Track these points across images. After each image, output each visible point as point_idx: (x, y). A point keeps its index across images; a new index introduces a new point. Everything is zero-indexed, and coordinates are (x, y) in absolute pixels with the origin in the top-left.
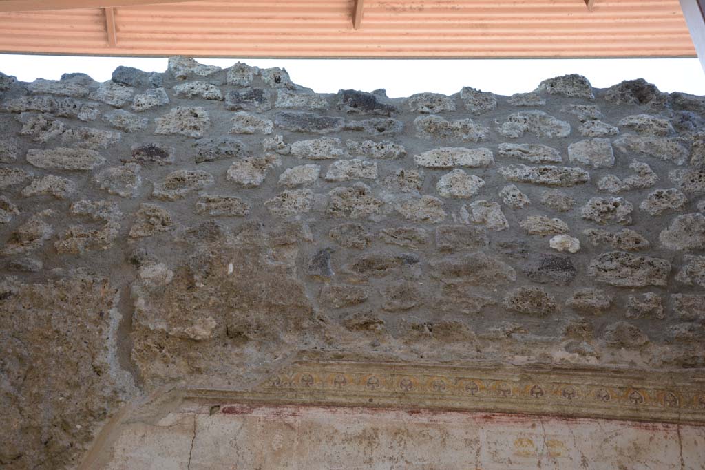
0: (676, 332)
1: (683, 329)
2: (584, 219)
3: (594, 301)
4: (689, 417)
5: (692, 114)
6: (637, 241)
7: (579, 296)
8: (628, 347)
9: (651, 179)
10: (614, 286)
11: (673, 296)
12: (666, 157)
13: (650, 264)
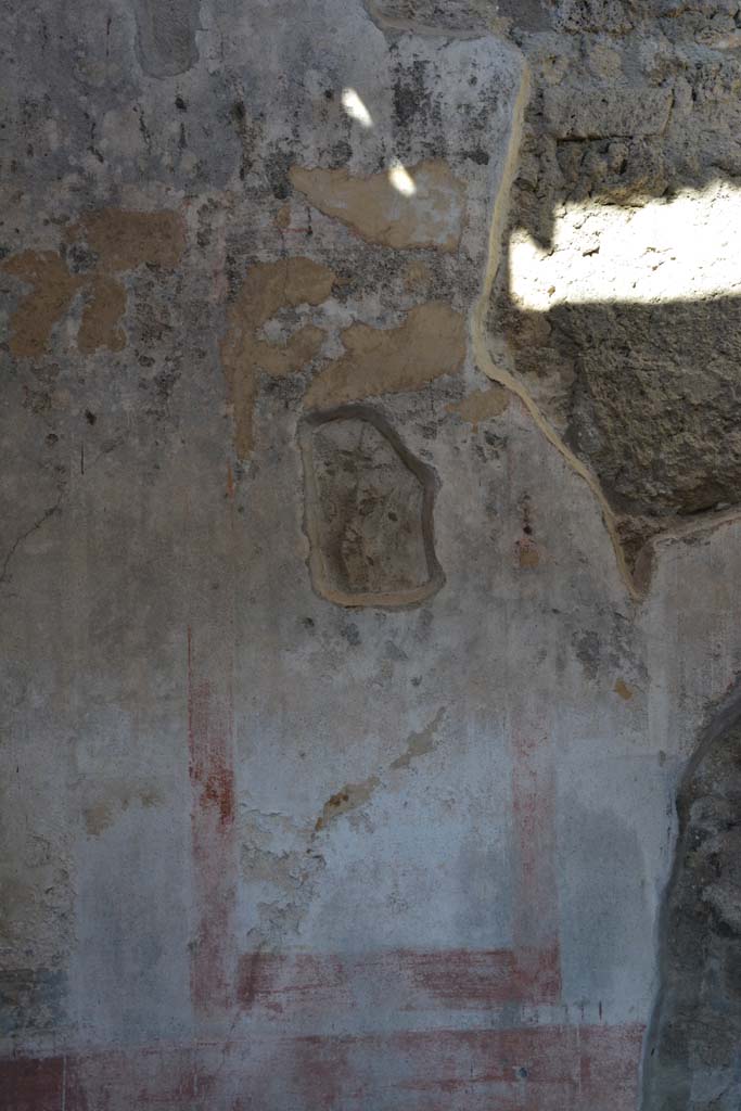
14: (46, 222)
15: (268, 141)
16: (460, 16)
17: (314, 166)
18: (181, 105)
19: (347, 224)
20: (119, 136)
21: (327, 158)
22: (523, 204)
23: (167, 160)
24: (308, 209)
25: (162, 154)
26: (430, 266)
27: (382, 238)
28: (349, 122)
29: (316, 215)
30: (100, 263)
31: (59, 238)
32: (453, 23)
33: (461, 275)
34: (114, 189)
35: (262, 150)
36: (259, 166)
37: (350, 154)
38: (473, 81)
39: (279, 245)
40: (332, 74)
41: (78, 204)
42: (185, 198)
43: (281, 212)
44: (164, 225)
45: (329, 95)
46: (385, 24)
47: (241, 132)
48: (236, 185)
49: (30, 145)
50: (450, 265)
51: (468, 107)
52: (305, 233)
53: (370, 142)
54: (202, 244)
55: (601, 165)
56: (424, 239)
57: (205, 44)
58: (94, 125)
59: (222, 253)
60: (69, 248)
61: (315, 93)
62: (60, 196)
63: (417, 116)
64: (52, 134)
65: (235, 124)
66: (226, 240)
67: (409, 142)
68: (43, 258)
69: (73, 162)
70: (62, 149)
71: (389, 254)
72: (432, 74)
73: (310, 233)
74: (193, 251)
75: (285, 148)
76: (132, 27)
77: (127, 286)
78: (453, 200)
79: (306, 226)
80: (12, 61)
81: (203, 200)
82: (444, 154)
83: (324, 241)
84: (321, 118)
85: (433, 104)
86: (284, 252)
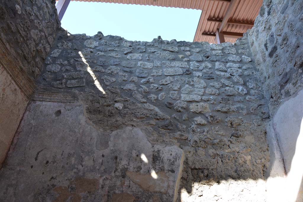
0: (19, 51)
1: (20, 52)
2: (25, 9)
3: (13, 28)
4: (8, 70)
5: (55, 16)
6: (29, 26)
7: (11, 23)
8: (9, 44)
9: (41, 18)
10: (18, 30)
11: (24, 44)
12: (46, 18)
13: (27, 33)
14: (67, 180)
15: (122, 165)
16: (168, 142)
17: (132, 171)
18: (103, 156)
19: (139, 185)
20: (88, 162)
21: (136, 169)
22: (183, 183)
23: (98, 168)
24: (130, 181)
25: (97, 166)
26: (159, 197)
27: (147, 189)
28: (141, 161)
29: (131, 182)
30: (77, 190)
31: (68, 183)
32: (167, 143)
33: (167, 200)
34: (84, 173)
35: (120, 167)
36: (119, 170)
37: (141, 169)
38: (171, 155)
39: (121, 189)
40: (139, 151)
41: (75, 176)
42: (100, 176)
43: (123, 181)
44: (94, 182)
45: (137, 156)
46: (151, 142)
47: (116, 163)
48: (113, 174)
49: (68, 163)
50: (165, 197)
51: (170, 160)
52: (128, 187)
53: (146, 166)
54: (102, 188)
55: (202, 175)
56: (158, 190)
57: (111, 144)
58: (83, 159)
59: (107, 190)
60: (70, 186)
61: (134, 155)
62: (71, 174)
63: (158, 161)
64: (73, 160)
65: (115, 161)
66: (109, 187)
67: (156, 167)
68: (63, 188)
69: (76, 166)
70: (74, 164)
71: (149, 193)
72: (162, 153)
73: (130, 187)
74: (100, 189)
75: (126, 166)
76: (96, 140)
77: (82, 197)
78: (166, 181)
79: (129, 185)
80: (69, 145)
81: (104, 177)
82: (164, 170)
83: (133, 189)
84: (135, 160)
85: (162, 159)
86: (122, 191)
